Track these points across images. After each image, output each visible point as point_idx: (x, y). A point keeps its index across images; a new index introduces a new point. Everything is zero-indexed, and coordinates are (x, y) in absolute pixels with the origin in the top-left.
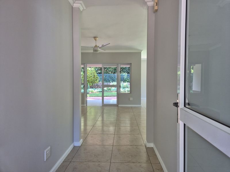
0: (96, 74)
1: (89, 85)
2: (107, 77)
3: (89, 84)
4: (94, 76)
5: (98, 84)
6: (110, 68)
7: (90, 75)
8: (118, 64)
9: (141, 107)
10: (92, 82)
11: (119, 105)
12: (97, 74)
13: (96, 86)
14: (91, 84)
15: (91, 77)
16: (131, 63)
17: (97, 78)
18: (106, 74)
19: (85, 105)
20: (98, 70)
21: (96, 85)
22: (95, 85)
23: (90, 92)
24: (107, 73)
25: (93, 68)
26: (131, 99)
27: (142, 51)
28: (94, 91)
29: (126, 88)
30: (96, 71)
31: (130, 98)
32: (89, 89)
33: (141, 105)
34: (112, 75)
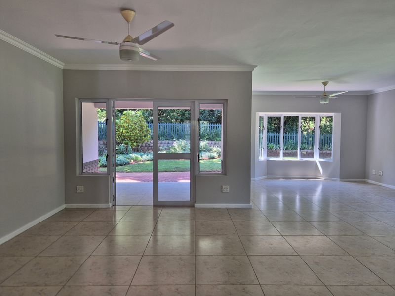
0: (145, 124)
1: (130, 147)
2: (168, 129)
3: (130, 144)
4: (142, 127)
5: (149, 142)
6: (173, 111)
7: (132, 126)
8: (194, 102)
9: (251, 208)
10: (137, 139)
11: (196, 205)
12: (148, 123)
13: (146, 148)
14: (135, 144)
15: (135, 129)
16: (227, 100)
17: (147, 131)
18: (166, 124)
19: (110, 205)
20: (149, 114)
21: (146, 146)
22: (144, 144)
23: (132, 161)
24: (167, 121)
25: (139, 112)
26: (227, 189)
27: (255, 69)
28: (140, 158)
29: (204, 151)
30: (146, 118)
31: (223, 186)
32: (131, 155)
33: (249, 202)
34: (178, 125)
